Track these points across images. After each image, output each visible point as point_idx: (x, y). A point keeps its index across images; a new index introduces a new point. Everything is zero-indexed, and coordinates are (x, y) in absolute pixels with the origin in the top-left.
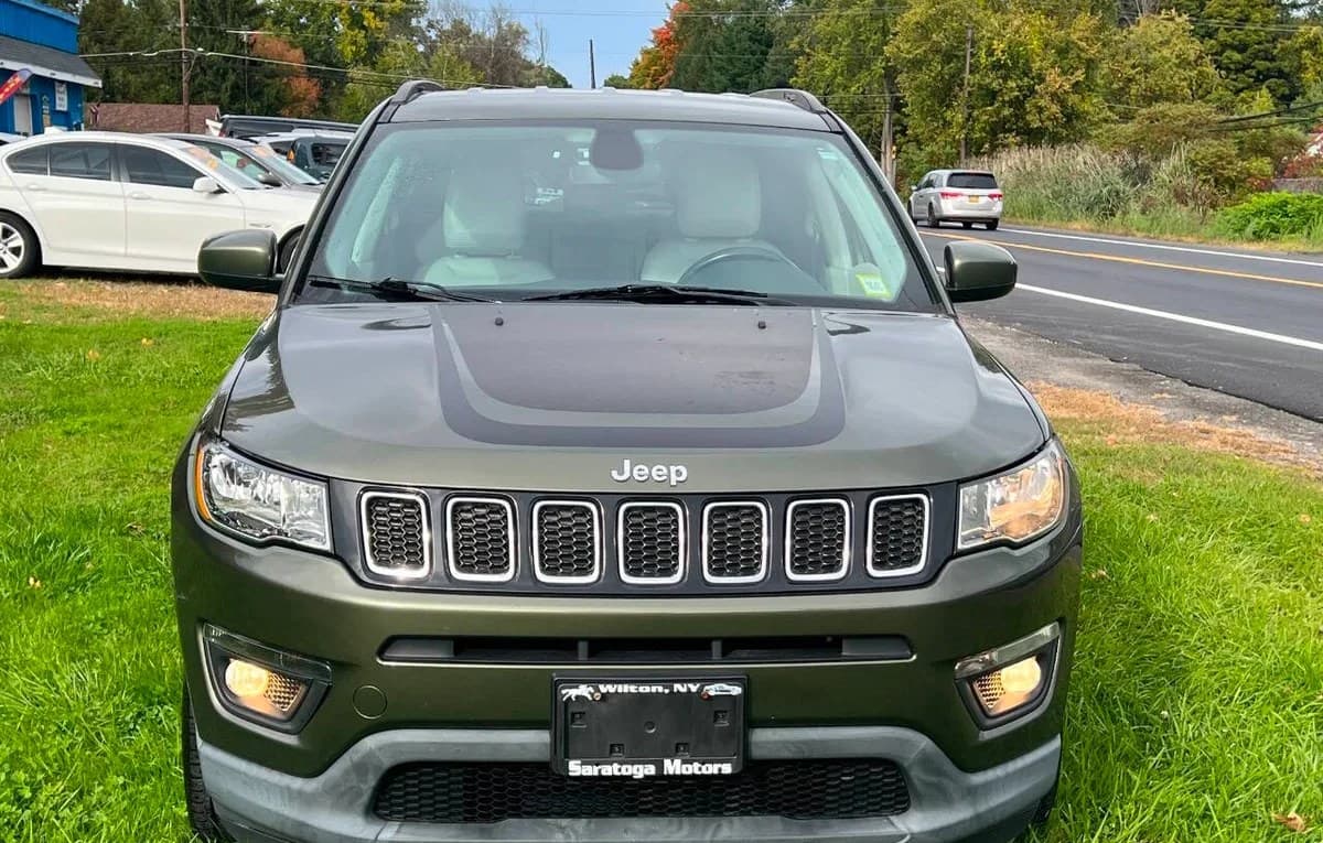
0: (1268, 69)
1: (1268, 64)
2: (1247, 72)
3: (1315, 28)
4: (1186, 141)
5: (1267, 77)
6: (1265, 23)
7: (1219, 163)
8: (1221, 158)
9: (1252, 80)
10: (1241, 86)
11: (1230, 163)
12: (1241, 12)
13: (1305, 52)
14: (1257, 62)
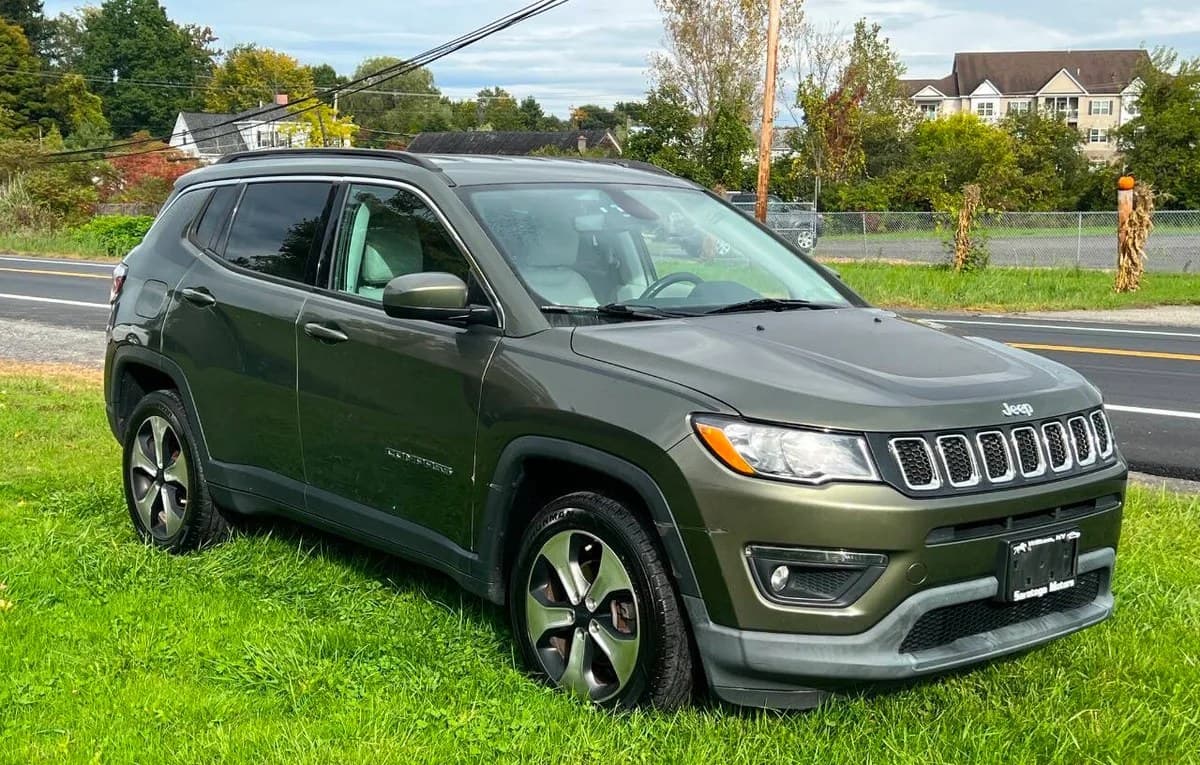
0: (40, 109)
1: (38, 104)
2: (22, 111)
3: (77, 77)
4: (21, 171)
5: (39, 116)
6: (33, 70)
7: (53, 191)
8: (54, 187)
9: (27, 118)
10: (18, 123)
11: (62, 190)
12: (11, 59)
13: (71, 96)
14: (29, 103)
